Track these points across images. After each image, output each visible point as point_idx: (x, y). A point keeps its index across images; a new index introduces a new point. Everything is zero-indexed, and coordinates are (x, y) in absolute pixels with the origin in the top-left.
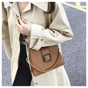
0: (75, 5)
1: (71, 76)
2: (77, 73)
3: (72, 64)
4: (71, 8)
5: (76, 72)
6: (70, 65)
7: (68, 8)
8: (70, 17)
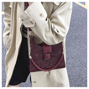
0: (85, 5)
1: (74, 80)
2: (81, 77)
3: (76, 67)
4: (80, 7)
5: (79, 76)
6: (74, 67)
7: (77, 6)
8: (78, 16)
